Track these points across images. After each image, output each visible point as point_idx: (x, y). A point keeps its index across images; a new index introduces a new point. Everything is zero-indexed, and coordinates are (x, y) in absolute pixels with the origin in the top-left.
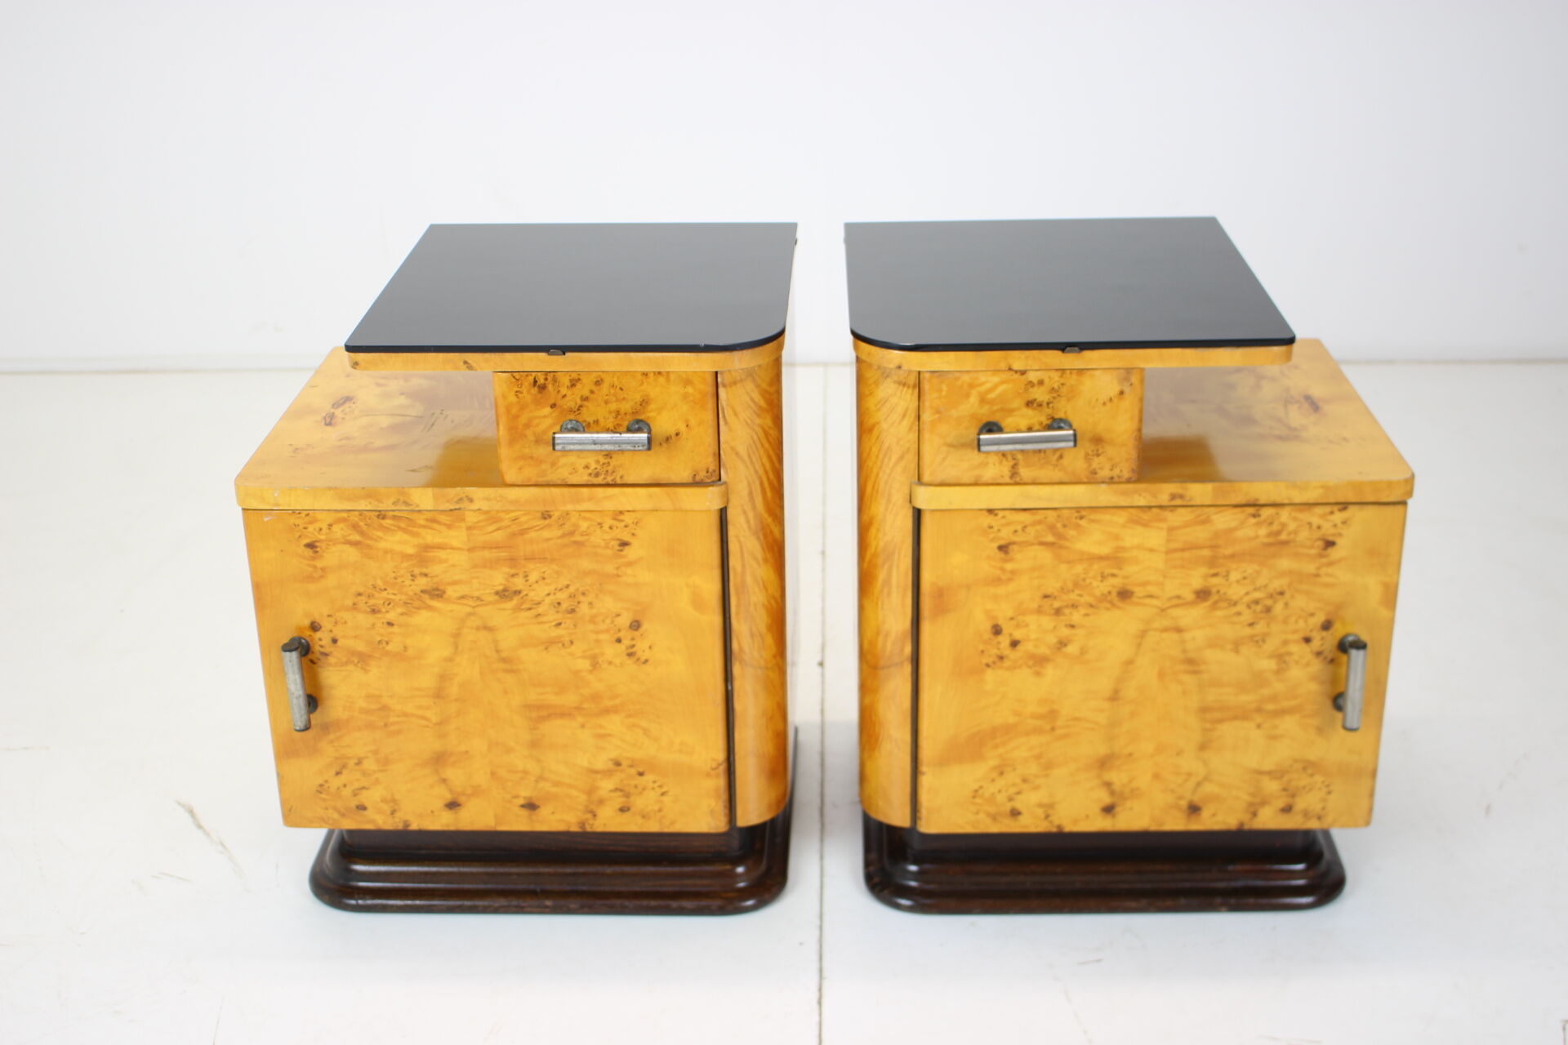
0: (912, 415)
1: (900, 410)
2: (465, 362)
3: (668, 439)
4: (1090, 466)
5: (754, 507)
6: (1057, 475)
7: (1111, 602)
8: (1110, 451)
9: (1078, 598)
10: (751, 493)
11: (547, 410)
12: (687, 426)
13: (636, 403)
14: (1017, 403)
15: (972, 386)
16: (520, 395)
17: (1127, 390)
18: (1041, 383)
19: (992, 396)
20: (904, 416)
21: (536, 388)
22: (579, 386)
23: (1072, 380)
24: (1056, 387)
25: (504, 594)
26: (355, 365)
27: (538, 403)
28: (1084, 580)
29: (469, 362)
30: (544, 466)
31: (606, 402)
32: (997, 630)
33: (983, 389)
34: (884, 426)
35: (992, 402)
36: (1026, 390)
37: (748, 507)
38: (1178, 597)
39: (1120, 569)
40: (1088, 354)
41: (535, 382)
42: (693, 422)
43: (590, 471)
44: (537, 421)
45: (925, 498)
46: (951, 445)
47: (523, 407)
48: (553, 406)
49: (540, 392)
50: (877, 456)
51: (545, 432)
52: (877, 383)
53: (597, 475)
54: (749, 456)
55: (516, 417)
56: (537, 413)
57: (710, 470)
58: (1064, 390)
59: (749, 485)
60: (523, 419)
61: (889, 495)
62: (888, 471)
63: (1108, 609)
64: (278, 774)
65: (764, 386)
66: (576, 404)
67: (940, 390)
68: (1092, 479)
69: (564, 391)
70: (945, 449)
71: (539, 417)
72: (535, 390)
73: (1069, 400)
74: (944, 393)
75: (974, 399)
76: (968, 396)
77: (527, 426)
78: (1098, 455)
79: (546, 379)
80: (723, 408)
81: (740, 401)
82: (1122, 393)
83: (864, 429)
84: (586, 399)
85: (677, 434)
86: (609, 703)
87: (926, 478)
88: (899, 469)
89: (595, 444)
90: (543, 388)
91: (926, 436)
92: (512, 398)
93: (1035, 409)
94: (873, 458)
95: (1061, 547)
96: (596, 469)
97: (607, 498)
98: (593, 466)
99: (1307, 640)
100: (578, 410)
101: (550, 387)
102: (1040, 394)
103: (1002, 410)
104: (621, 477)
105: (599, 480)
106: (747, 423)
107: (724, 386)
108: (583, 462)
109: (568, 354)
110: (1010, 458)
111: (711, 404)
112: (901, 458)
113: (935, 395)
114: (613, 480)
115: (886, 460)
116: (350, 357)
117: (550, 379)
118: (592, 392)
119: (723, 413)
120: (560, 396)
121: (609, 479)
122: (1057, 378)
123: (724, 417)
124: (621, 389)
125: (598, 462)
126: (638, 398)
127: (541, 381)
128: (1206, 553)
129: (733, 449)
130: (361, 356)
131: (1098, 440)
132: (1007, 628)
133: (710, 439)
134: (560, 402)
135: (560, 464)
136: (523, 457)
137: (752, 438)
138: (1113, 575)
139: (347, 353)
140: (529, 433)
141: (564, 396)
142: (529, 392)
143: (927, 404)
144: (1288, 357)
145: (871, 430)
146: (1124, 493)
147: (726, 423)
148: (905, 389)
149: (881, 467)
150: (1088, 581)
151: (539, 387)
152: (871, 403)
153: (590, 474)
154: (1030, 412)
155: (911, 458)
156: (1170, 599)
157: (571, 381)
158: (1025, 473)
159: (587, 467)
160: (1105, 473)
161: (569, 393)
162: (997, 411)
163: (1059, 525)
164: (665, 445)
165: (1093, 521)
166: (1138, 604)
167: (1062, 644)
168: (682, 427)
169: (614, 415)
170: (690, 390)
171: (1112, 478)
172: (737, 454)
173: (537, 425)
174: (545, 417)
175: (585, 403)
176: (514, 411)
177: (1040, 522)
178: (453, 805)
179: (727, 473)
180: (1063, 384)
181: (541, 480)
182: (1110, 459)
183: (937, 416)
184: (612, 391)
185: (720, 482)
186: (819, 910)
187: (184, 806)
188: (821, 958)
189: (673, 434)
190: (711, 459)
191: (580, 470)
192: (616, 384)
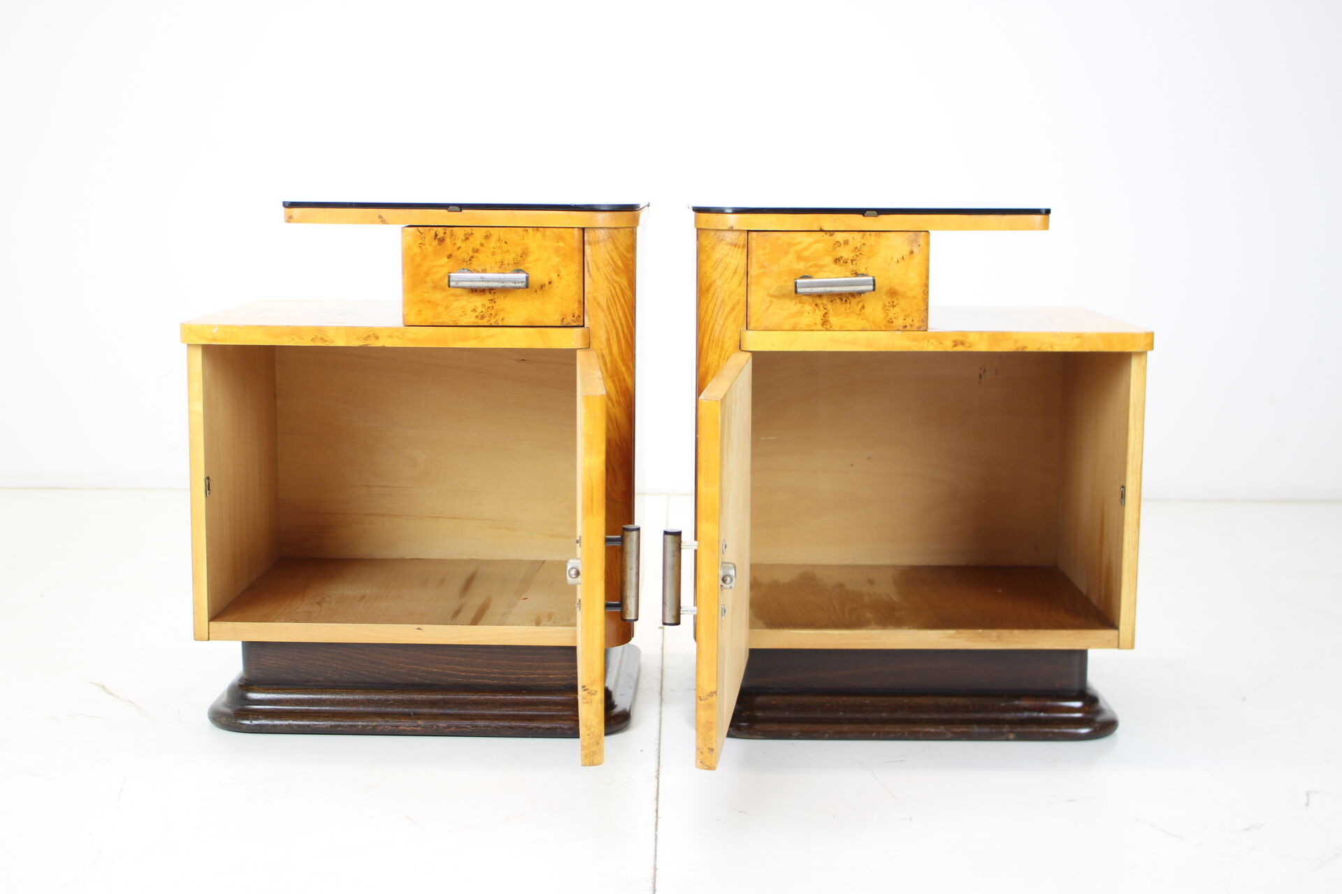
0: (742, 271)
1: (732, 267)
2: (380, 217)
3: (542, 287)
4: (887, 315)
5: (611, 353)
6: (862, 323)
8: (903, 303)
10: (608, 340)
11: (444, 260)
12: (558, 275)
13: (517, 255)
14: (828, 260)
15: (790, 245)
16: (423, 247)
17: (916, 250)
18: (846, 243)
19: (806, 253)
20: (735, 272)
21: (436, 241)
22: (471, 239)
23: (871, 239)
24: (859, 247)
26: (289, 219)
27: (437, 254)
29: (384, 216)
30: (440, 309)
31: (493, 254)
33: (798, 248)
34: (719, 283)
35: (806, 259)
36: (834, 249)
37: (606, 352)
40: (883, 217)
41: (436, 235)
42: (563, 272)
43: (477, 314)
44: (435, 269)
45: (752, 341)
46: (772, 296)
47: (425, 257)
48: (450, 256)
49: (440, 245)
50: (711, 317)
51: (441, 279)
52: (713, 248)
53: (483, 317)
54: (608, 307)
55: (419, 265)
56: (436, 263)
57: (576, 315)
58: (865, 249)
59: (608, 333)
60: (424, 268)
61: (723, 343)
62: (721, 322)
65: (622, 249)
66: (468, 255)
67: (764, 248)
68: (889, 325)
69: (459, 244)
70: (768, 299)
71: (438, 266)
72: (435, 243)
73: (869, 258)
74: (768, 251)
75: (791, 256)
76: (787, 253)
77: (427, 274)
78: (894, 306)
79: (445, 233)
80: (588, 263)
81: (599, 254)
82: (912, 252)
83: (703, 290)
84: (476, 251)
85: (550, 283)
87: (753, 325)
88: (730, 319)
89: (483, 281)
90: (442, 241)
91: (753, 288)
92: (416, 250)
93: (841, 266)
94: (709, 313)
96: (482, 312)
97: (490, 336)
98: (479, 310)
100: (470, 260)
101: (448, 240)
102: (845, 253)
103: (815, 266)
104: (502, 320)
105: (484, 322)
106: (607, 278)
107: (590, 244)
108: (471, 306)
109: (464, 211)
110: (822, 308)
111: (578, 258)
112: (733, 309)
113: (760, 252)
114: (495, 323)
115: (720, 313)
116: (285, 212)
117: (448, 233)
118: (482, 245)
119: (588, 266)
120: (456, 247)
121: (493, 322)
122: (859, 239)
123: (589, 270)
124: (506, 243)
125: (484, 306)
126: (519, 251)
127: (441, 235)
129: (594, 298)
130: (296, 211)
131: (893, 293)
133: (575, 289)
134: (455, 253)
135: (452, 308)
136: (422, 301)
137: (611, 291)
139: (283, 208)
140: (428, 279)
141: (459, 248)
142: (430, 245)
143: (754, 260)
144: (1046, 226)
145: (708, 290)
146: (915, 339)
147: (590, 276)
148: (736, 249)
149: (716, 320)
151: (439, 239)
152: (708, 266)
153: (477, 317)
154: (837, 268)
155: (742, 308)
157: (465, 235)
158: (833, 320)
159: (474, 310)
160: (900, 322)
161: (463, 246)
162: (810, 267)
164: (539, 292)
168: (554, 277)
169: (499, 265)
170: (561, 244)
171: (906, 326)
172: (598, 303)
173: (436, 273)
174: (442, 266)
175: (476, 254)
176: (418, 260)
179: (589, 320)
180: (864, 244)
181: (436, 322)
182: (903, 310)
183: (762, 270)
184: (498, 244)
185: (583, 326)
186: (658, 736)
187: (96, 685)
188: (659, 757)
189: (547, 283)
190: (576, 305)
191: (469, 313)
192: (502, 238)
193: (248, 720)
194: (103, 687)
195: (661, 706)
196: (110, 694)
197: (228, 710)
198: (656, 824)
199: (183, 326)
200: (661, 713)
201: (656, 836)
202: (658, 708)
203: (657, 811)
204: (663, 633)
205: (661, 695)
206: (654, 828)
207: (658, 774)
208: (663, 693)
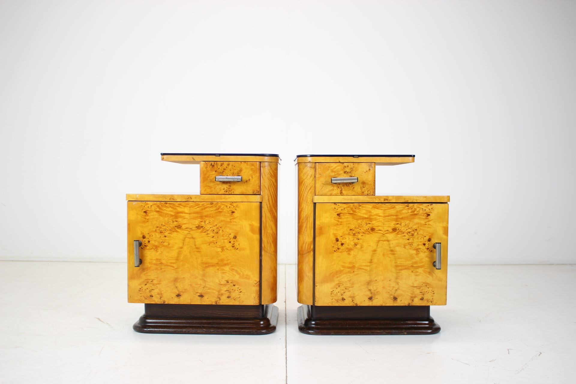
0: (313, 176)
1: (310, 175)
2: (193, 158)
3: (247, 181)
4: (362, 191)
5: (269, 204)
6: (354, 193)
7: (369, 232)
8: (367, 186)
9: (360, 230)
10: (269, 199)
11: (214, 172)
14: (342, 172)
15: (329, 167)
16: (207, 168)
17: (371, 169)
18: (348, 166)
19: (335, 170)
20: (311, 176)
21: (211, 166)
22: (223, 165)
23: (356, 165)
24: (352, 168)
25: (198, 227)
26: (163, 159)
27: (211, 170)
28: (361, 225)
29: (194, 158)
30: (212, 189)
31: (230, 170)
32: (337, 240)
33: (332, 168)
34: (306, 180)
35: (335, 172)
36: (344, 168)
37: (268, 203)
38: (388, 230)
39: (371, 222)
40: (360, 158)
41: (211, 164)
42: (254, 177)
43: (225, 190)
44: (211, 175)
45: (317, 199)
46: (323, 184)
47: (207, 171)
48: (216, 171)
49: (212, 167)
50: (303, 192)
51: (213, 179)
52: (304, 169)
53: (227, 192)
54: (269, 188)
55: (205, 174)
56: (211, 173)
57: (258, 191)
58: (354, 168)
59: (268, 197)
60: (207, 175)
61: (307, 200)
62: (307, 193)
63: (368, 234)
64: (128, 285)
65: (273, 169)
66: (222, 170)
67: (321, 168)
68: (362, 194)
69: (219, 167)
70: (322, 185)
71: (212, 174)
72: (211, 167)
73: (356, 171)
74: (322, 169)
75: (329, 171)
76: (328, 170)
77: (208, 177)
78: (364, 187)
79: (214, 164)
80: (262, 174)
81: (266, 170)
82: (370, 169)
83: (300, 183)
84: (225, 169)
85: (249, 180)
86: (226, 262)
87: (317, 194)
88: (310, 192)
89: (227, 179)
90: (213, 166)
91: (317, 181)
92: (205, 169)
93: (346, 174)
94: (302, 190)
95: (355, 215)
97: (229, 198)
98: (226, 189)
99: (424, 244)
100: (223, 172)
101: (215, 166)
102: (347, 170)
103: (338, 174)
104: (233, 192)
105: (227, 193)
106: (268, 179)
107: (262, 167)
108: (222, 188)
109: (221, 156)
110: (340, 188)
111: (258, 172)
112: (310, 189)
113: (319, 170)
114: (231, 193)
115: (306, 190)
116: (161, 157)
117: (215, 163)
118: (226, 167)
119: (262, 175)
120: (218, 168)
121: (230, 193)
122: (352, 165)
123: (262, 176)
124: (235, 167)
125: (227, 188)
126: (239, 169)
127: (213, 164)
128: (395, 217)
129: (264, 185)
130: (165, 156)
131: (364, 183)
132: (340, 239)
133: (258, 182)
134: (218, 170)
135: (216, 188)
136: (207, 186)
137: (269, 183)
138: (369, 224)
139: (161, 155)
140: (209, 179)
141: (219, 168)
142: (209, 168)
143: (317, 172)
144: (413, 161)
145: (302, 183)
146: (371, 198)
147: (263, 178)
148: (311, 169)
149: (305, 193)
150: (362, 225)
151: (212, 166)
152: (302, 175)
153: (225, 191)
154: (345, 175)
155: (313, 189)
156: (385, 231)
157: (221, 164)
158: (344, 192)
159: (224, 189)
160: (366, 193)
161: (220, 168)
162: (336, 174)
163: (354, 208)
164: (246, 183)
165: (363, 207)
166: (377, 233)
167: (356, 245)
168: (251, 178)
169: (232, 174)
170: (253, 167)
171: (368, 194)
172: (265, 187)
173: (211, 177)
174: (213, 174)
175: (224, 170)
176: (205, 172)
177: (348, 207)
178: (178, 296)
179: (262, 192)
180: (354, 167)
181: (211, 193)
182: (367, 189)
183: (320, 176)
184: (232, 167)
185: (260, 195)
186: (285, 334)
187: (97, 318)
188: (286, 341)
189: (248, 180)
190: (258, 187)
191: (222, 190)
192: (233, 165)
193: (146, 328)
194: (99, 319)
195: (286, 325)
196: (101, 321)
197: (139, 326)
198: (286, 362)
199: (127, 195)
200: (286, 327)
201: (286, 366)
202: (285, 326)
203: (286, 358)
204: (286, 303)
205: (286, 322)
206: (285, 364)
207: (286, 346)
208: (287, 321)
